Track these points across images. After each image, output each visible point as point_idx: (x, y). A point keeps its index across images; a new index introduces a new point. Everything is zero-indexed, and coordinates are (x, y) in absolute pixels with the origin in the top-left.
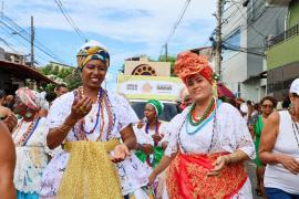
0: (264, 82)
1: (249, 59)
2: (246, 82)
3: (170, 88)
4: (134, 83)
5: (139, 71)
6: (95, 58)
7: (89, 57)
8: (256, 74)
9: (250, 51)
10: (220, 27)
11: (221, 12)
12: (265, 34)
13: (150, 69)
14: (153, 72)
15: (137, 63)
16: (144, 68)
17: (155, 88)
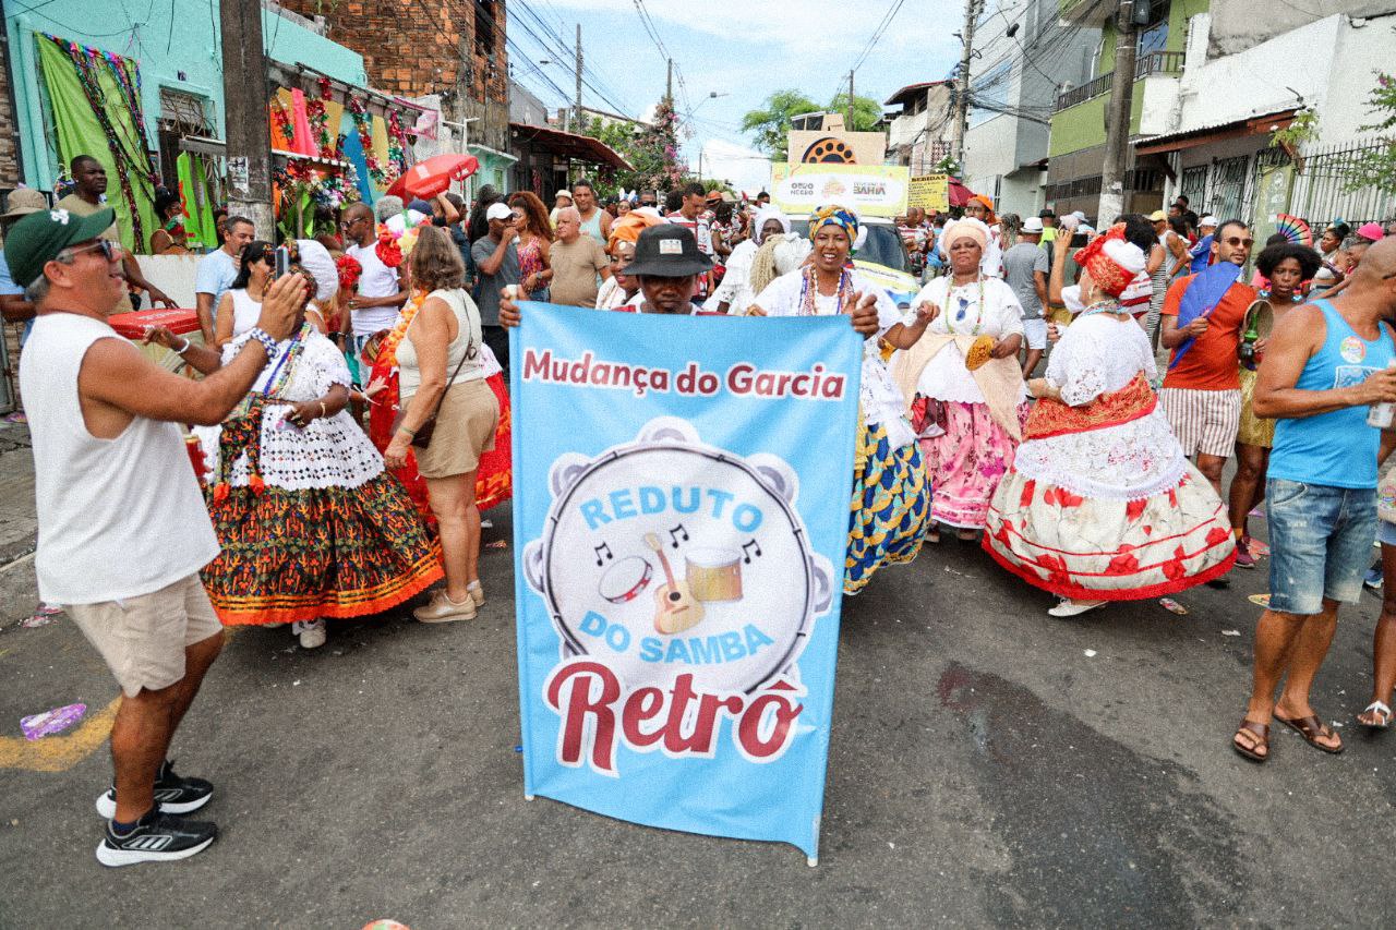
0: (1044, 178)
1: (1020, 130)
2: (1012, 177)
3: (881, 190)
4: (805, 180)
5: (820, 152)
6: (829, 223)
7: (821, 223)
8: (1033, 160)
9: (1024, 113)
10: (967, 61)
11: (971, 28)
12: (1056, 80)
13: (841, 147)
14: (848, 154)
15: (815, 135)
16: (830, 147)
17: (850, 189)
